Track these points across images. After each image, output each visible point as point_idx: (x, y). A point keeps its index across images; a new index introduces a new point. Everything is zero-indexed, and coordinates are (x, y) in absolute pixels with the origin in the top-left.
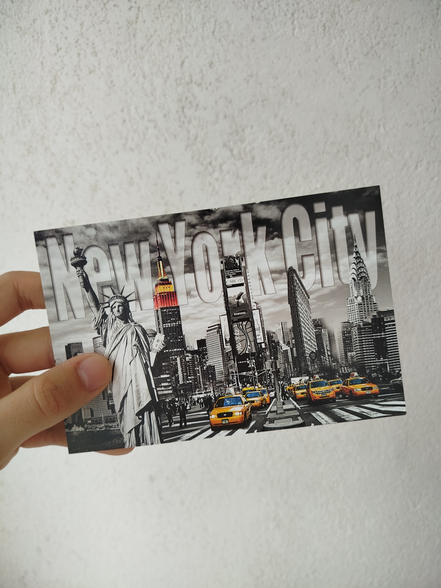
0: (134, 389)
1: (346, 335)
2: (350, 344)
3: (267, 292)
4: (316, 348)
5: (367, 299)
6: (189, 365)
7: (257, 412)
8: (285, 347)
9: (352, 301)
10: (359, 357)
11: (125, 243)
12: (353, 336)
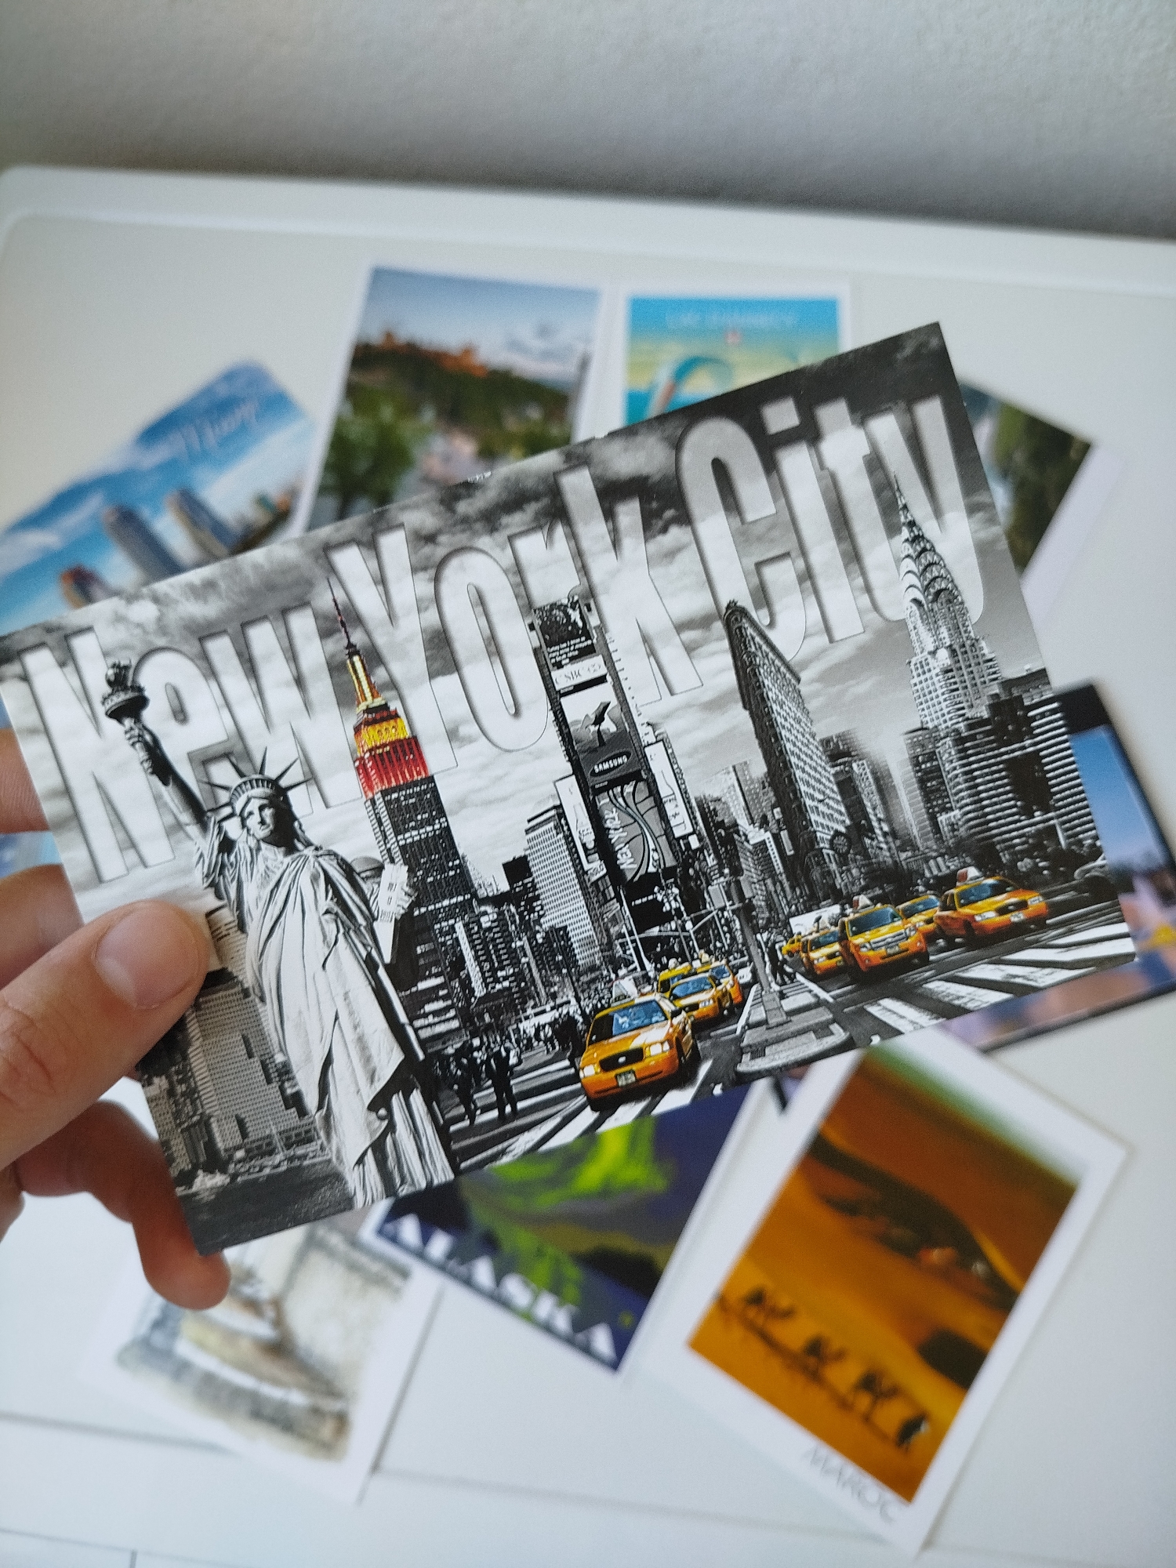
0: (350, 1036)
1: (923, 766)
2: (938, 790)
3: (677, 688)
4: (844, 821)
5: (966, 652)
6: (493, 940)
7: (712, 1034)
8: (757, 835)
9: (922, 667)
10: (972, 823)
11: (245, 625)
12: (944, 765)
